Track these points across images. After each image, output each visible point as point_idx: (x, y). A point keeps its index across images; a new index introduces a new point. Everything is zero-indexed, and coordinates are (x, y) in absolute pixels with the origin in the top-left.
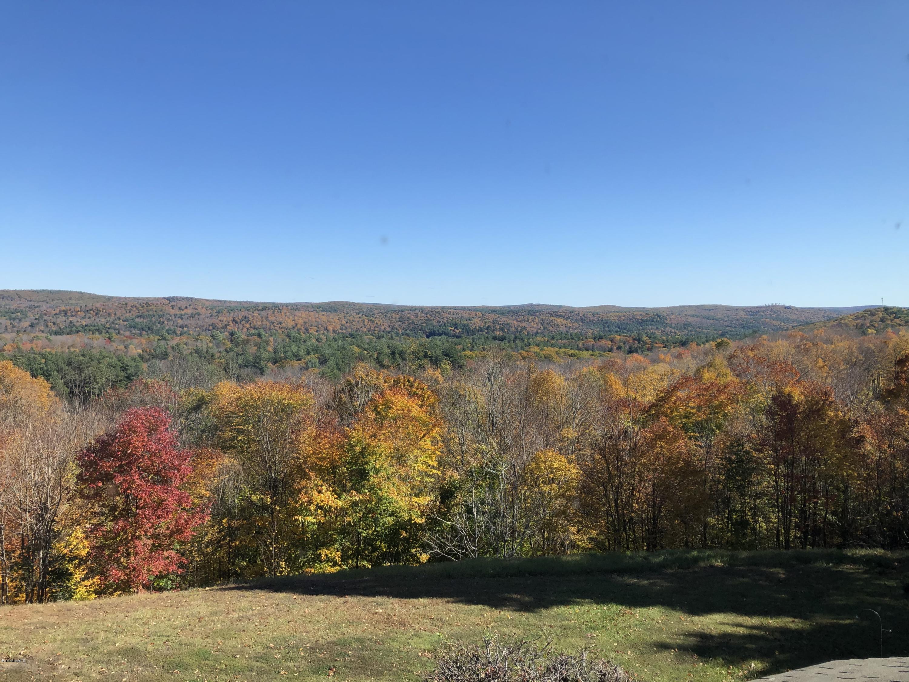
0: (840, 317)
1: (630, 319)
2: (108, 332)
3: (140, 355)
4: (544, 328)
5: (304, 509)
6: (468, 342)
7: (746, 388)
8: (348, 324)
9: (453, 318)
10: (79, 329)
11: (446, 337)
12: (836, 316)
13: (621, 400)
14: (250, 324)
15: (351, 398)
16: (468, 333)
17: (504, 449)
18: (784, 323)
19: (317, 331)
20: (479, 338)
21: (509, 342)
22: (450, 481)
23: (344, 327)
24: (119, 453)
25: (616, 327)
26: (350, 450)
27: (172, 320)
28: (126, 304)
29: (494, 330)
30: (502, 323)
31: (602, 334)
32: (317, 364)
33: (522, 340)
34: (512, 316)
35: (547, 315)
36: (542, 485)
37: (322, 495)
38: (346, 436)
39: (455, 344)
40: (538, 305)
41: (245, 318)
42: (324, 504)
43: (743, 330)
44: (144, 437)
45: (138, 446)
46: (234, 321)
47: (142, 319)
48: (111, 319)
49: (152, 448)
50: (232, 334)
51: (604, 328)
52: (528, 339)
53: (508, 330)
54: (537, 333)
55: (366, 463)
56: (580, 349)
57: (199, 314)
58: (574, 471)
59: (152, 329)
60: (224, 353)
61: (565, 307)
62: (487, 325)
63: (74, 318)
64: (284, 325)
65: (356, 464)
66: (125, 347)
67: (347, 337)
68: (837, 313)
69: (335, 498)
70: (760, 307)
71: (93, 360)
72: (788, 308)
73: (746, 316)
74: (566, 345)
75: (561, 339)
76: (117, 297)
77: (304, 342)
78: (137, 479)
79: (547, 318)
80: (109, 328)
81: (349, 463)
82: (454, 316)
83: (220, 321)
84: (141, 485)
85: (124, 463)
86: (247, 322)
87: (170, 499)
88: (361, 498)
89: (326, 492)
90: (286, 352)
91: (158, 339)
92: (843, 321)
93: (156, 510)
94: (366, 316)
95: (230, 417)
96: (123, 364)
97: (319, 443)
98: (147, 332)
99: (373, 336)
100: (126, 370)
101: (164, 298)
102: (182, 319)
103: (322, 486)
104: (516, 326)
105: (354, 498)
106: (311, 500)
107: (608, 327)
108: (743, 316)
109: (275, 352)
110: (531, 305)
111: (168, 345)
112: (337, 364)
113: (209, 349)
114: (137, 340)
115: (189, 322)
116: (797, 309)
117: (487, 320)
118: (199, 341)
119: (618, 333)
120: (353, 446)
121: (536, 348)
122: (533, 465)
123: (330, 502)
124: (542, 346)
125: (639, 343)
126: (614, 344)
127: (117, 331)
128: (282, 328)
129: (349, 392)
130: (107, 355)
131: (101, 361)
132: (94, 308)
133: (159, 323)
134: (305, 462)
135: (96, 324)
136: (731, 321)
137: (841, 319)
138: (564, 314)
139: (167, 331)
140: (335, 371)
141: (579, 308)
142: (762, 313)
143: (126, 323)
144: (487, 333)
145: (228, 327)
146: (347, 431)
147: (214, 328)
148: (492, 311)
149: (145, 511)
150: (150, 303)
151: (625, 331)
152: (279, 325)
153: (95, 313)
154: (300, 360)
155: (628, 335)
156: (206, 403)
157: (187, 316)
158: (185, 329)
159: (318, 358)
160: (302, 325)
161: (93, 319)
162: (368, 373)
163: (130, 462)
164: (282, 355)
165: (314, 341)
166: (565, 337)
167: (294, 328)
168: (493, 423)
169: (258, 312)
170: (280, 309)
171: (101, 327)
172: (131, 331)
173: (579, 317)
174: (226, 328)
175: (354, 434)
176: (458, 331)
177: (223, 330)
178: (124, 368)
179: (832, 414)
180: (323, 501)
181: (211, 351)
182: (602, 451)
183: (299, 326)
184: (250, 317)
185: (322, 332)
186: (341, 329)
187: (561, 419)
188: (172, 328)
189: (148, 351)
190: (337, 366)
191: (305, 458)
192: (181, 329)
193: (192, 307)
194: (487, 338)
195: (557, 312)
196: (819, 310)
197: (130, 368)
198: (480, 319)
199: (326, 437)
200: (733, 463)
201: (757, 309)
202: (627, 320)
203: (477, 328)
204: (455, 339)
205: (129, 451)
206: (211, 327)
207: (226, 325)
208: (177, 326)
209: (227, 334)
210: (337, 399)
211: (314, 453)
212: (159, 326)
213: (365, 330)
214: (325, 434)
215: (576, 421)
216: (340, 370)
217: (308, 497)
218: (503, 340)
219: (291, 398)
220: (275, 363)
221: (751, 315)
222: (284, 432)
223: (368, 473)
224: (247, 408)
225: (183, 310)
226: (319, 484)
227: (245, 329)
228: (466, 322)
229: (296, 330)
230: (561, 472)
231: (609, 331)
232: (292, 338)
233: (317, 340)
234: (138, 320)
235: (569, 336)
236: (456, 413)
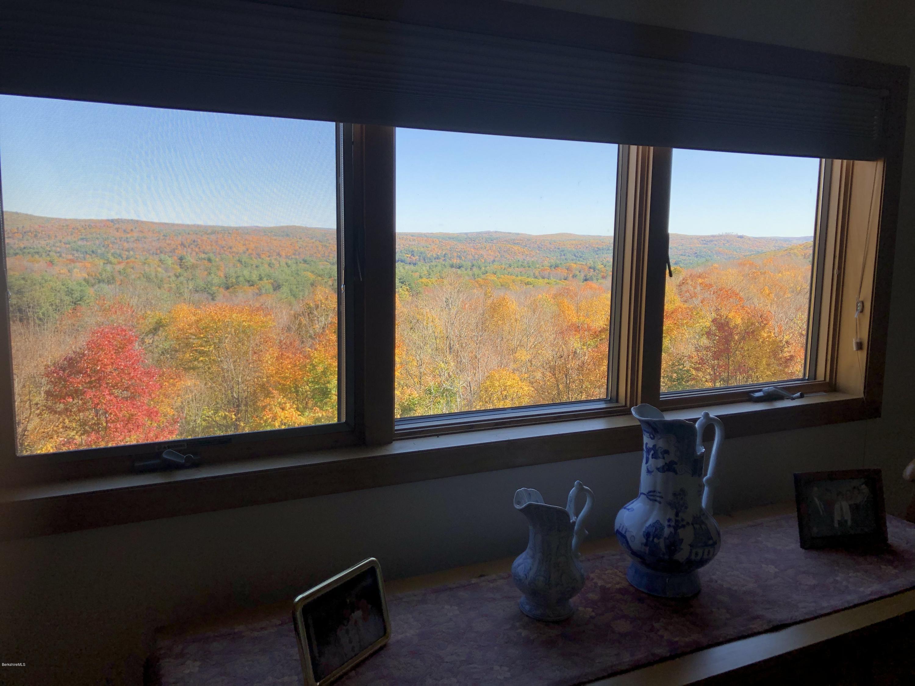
0: (790, 247)
1: (587, 248)
2: (48, 255)
3: (85, 280)
4: (501, 256)
5: (268, 426)
6: (425, 269)
7: (692, 313)
8: (301, 250)
9: (409, 245)
10: (17, 251)
11: (402, 264)
12: (786, 246)
13: (573, 325)
14: (199, 248)
15: (312, 321)
16: (425, 260)
17: (461, 368)
18: (737, 252)
19: (269, 257)
20: (436, 266)
21: (466, 270)
22: (409, 398)
23: (297, 253)
24: (88, 370)
25: (572, 255)
26: (312, 370)
27: (117, 243)
28: (67, 226)
29: (451, 257)
30: (459, 250)
31: (558, 262)
32: (271, 290)
33: (480, 268)
34: (470, 243)
35: (505, 243)
36: (496, 401)
37: (286, 412)
38: (308, 357)
39: (412, 272)
40: (496, 232)
41: (194, 241)
42: (288, 420)
43: (696, 259)
44: (112, 355)
45: (107, 363)
46: (182, 244)
47: (85, 242)
48: (51, 242)
49: (121, 365)
50: (181, 259)
51: (561, 256)
52: (486, 267)
53: (465, 258)
54: (494, 261)
55: (329, 382)
56: (536, 278)
57: (145, 238)
58: (526, 389)
59: (97, 253)
60: (174, 278)
61: (522, 234)
62: (444, 253)
63: (11, 239)
64: (234, 250)
65: (317, 383)
66: (69, 271)
67: (300, 263)
68: (787, 242)
69: (299, 415)
70: (713, 236)
71: (35, 284)
72: (741, 237)
73: (700, 245)
74: (523, 273)
75: (518, 267)
76: (56, 219)
77: (257, 267)
78: (107, 394)
79: (504, 245)
80: (50, 251)
81: (312, 382)
82: (411, 243)
83: (168, 244)
84: (112, 400)
85: (93, 379)
86: (196, 246)
87: (139, 414)
88: (324, 414)
89: (289, 409)
90: (238, 277)
91: (104, 263)
92: (792, 251)
93: (127, 424)
94: (320, 241)
95: (190, 338)
96: (68, 288)
97: (282, 363)
98: (91, 255)
99: (327, 261)
100: (72, 294)
101: (108, 220)
102: (128, 242)
103: (285, 403)
104: (473, 254)
105: (317, 415)
106: (275, 416)
107: (564, 255)
108: (697, 245)
109: (226, 277)
110: (488, 233)
111: (114, 269)
112: (291, 290)
113: (158, 274)
114: (81, 264)
115: (135, 245)
116: (749, 239)
117: (444, 248)
118: (146, 265)
119: (574, 262)
120: (315, 366)
121: (492, 276)
122: (488, 383)
123: (294, 418)
124: (498, 274)
125: (594, 271)
126: (569, 272)
127: (58, 255)
128: (232, 253)
129: (308, 315)
130: (49, 279)
131: (44, 285)
132: (32, 230)
133: (103, 246)
134: (268, 382)
135: (35, 247)
136: (685, 249)
137: (791, 249)
138: (521, 242)
139: (113, 255)
140: (289, 297)
141: (536, 236)
142: (715, 242)
143: (68, 246)
144: (444, 260)
145: (177, 251)
146: (309, 351)
147: (161, 252)
148: (450, 238)
149: (116, 425)
150: (92, 225)
151: (581, 259)
152: (229, 250)
153: (33, 235)
154: (253, 285)
155: (584, 263)
156: (163, 326)
157: (132, 239)
158: (131, 253)
159: (272, 284)
160: (253, 250)
161: (32, 241)
162: (327, 296)
163: (99, 379)
164: (234, 281)
165: (266, 266)
166: (522, 265)
167: (244, 253)
168: (450, 346)
169: (207, 236)
170: (229, 233)
171: (41, 250)
172: (73, 255)
173: (536, 245)
174: (174, 252)
175: (316, 355)
176: (414, 258)
177: (170, 254)
178: (70, 292)
179: (766, 335)
180: (287, 417)
181: (159, 275)
182: (553, 369)
183: (250, 251)
184: (199, 240)
185: (274, 257)
186: (294, 254)
187: (515, 342)
188: (118, 252)
189: (93, 274)
190: (291, 292)
191: (267, 377)
192: (127, 253)
193: (137, 229)
194: (444, 265)
195: (514, 240)
196: (771, 239)
197: (76, 292)
198: (437, 246)
199: (288, 357)
200: (674, 381)
201: (711, 238)
202: (584, 248)
203: (434, 256)
204: (412, 267)
205: (98, 368)
206: (158, 251)
207: (174, 249)
208: (123, 250)
209: (176, 258)
210: (297, 322)
211: (276, 373)
212: (103, 249)
213: (319, 255)
214: (287, 355)
215: (529, 345)
216: (294, 296)
217: (272, 414)
218: (459, 268)
219: (251, 320)
220: (227, 288)
221: (705, 244)
222: (246, 353)
223: (330, 392)
224: (208, 329)
225: (128, 233)
226: (283, 401)
227: (194, 253)
228: (422, 250)
229: (247, 255)
230: (513, 389)
231: (566, 259)
232: (243, 263)
233: (269, 265)
234: (80, 243)
235: (525, 264)
236: (415, 336)
